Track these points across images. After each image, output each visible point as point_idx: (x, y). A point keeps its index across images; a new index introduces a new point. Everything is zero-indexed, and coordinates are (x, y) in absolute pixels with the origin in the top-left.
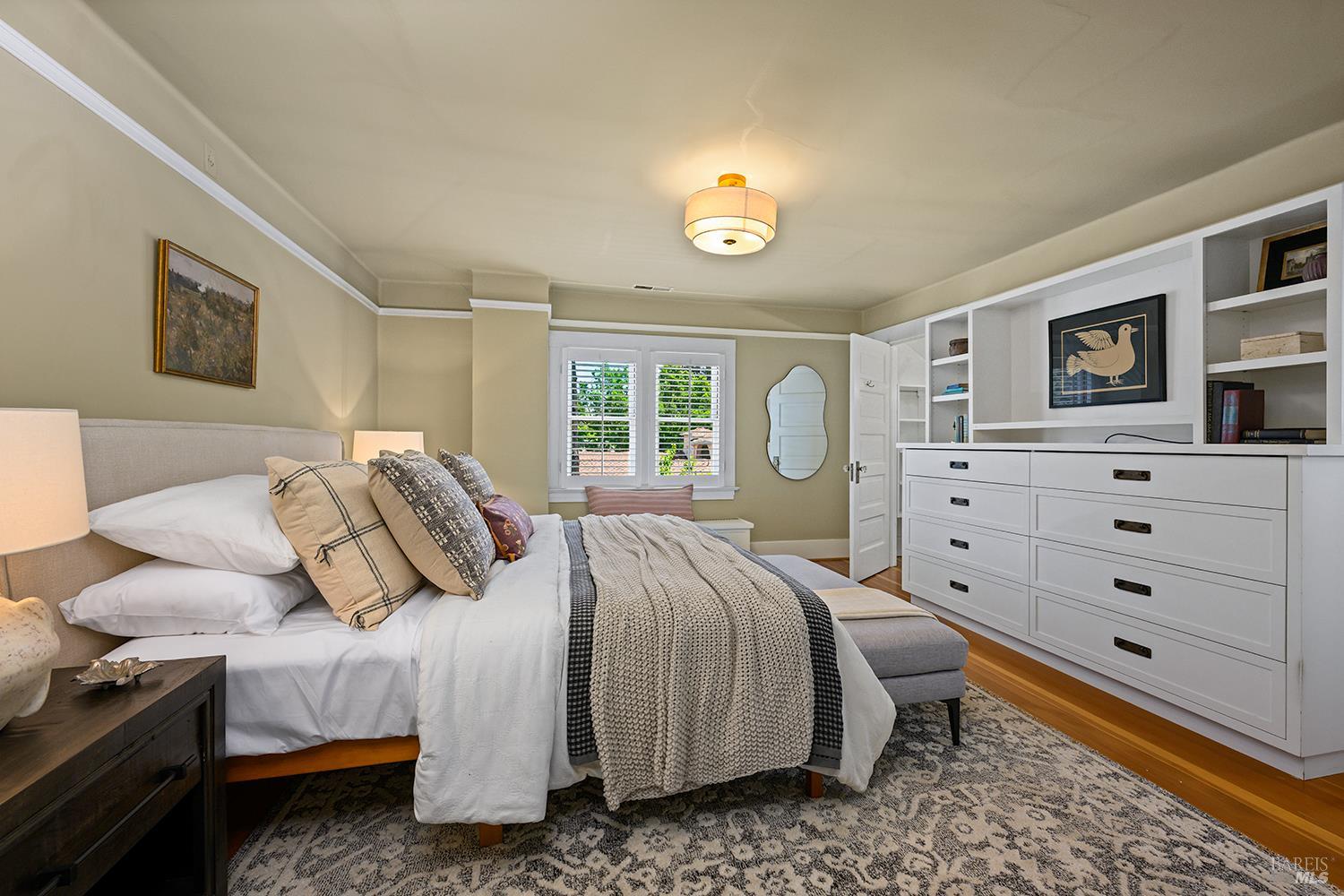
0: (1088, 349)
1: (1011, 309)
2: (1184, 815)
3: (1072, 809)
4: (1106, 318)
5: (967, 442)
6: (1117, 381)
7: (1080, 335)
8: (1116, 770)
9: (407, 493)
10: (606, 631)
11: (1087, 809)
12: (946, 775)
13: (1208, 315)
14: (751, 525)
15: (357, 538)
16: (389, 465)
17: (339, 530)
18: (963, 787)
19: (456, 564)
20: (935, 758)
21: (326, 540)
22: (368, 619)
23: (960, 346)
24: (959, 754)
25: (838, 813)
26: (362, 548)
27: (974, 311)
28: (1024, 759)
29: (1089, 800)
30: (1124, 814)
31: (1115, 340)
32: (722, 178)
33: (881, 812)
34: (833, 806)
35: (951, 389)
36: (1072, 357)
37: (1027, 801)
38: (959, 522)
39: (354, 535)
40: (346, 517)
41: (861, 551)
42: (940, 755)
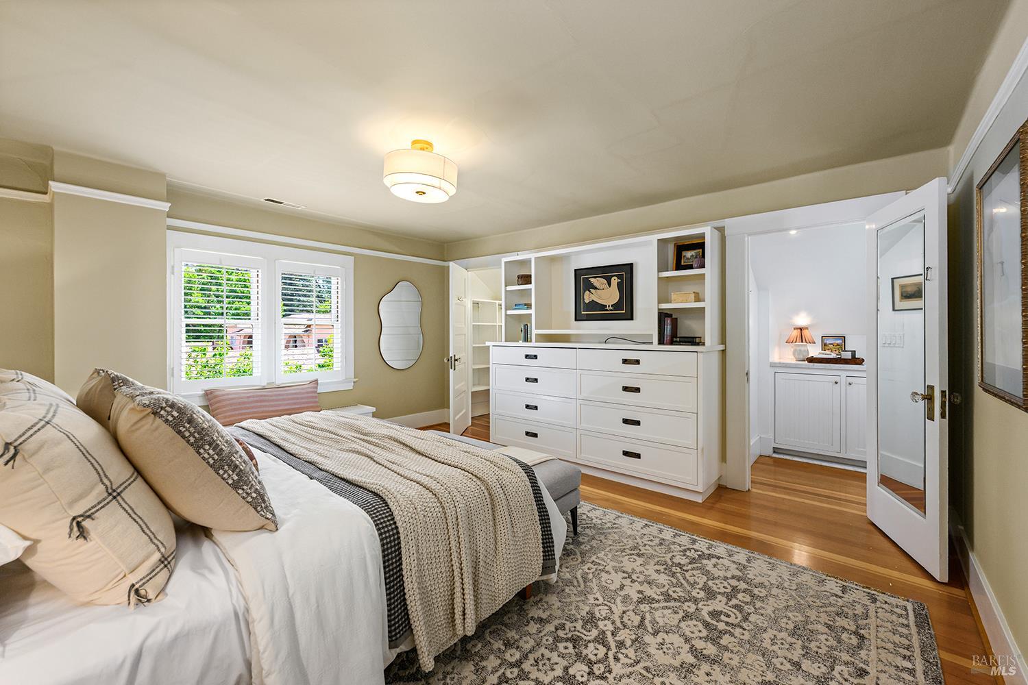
0: (595, 288)
1: (552, 259)
2: (680, 535)
3: (643, 551)
4: (606, 272)
5: (531, 341)
6: (611, 308)
7: (592, 280)
8: (646, 523)
9: (187, 434)
10: (409, 525)
11: (647, 547)
12: (583, 554)
13: (659, 278)
14: (374, 409)
15: (119, 498)
16: (164, 405)
17: (95, 493)
18: (594, 558)
19: (249, 499)
20: (571, 546)
21: (79, 509)
22: (150, 590)
23: (526, 279)
24: (580, 539)
25: (547, 603)
26: (127, 508)
27: (535, 258)
28: (610, 531)
29: (646, 543)
30: (661, 544)
31: (610, 285)
32: (414, 142)
33: (567, 591)
34: (541, 600)
35: (517, 306)
36: (587, 292)
37: (624, 554)
38: (532, 393)
39: (114, 494)
40: (102, 475)
41: (456, 419)
42: (572, 544)
